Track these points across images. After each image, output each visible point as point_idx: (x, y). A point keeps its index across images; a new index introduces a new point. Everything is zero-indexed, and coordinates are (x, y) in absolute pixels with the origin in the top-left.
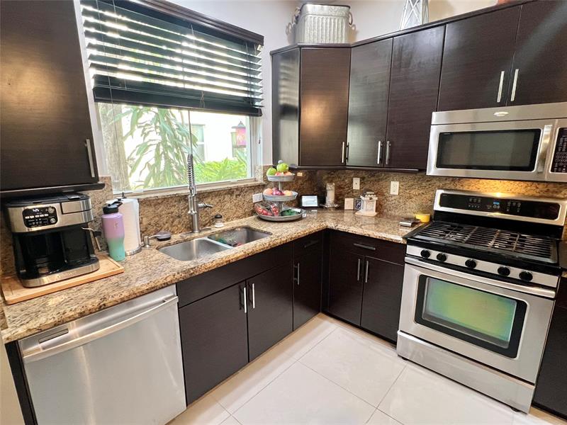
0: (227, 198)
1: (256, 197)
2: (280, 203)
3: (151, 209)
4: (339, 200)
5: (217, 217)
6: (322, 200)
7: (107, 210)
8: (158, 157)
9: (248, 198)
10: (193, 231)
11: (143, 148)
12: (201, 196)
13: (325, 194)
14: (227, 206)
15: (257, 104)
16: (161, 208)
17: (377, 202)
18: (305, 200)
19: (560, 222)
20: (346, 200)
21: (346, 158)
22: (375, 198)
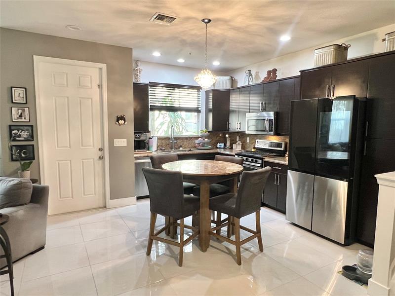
0: (185, 140)
1: (197, 142)
3: (161, 141)
4: (231, 145)
5: (181, 146)
6: (225, 145)
7: (150, 138)
8: (168, 128)
9: (193, 142)
10: (172, 149)
11: (162, 124)
12: (176, 138)
13: (226, 143)
14: (185, 143)
15: (200, 109)
16: (164, 141)
17: (242, 145)
18: (218, 144)
19: (282, 149)
20: (234, 145)
21: (229, 128)
22: (241, 143)
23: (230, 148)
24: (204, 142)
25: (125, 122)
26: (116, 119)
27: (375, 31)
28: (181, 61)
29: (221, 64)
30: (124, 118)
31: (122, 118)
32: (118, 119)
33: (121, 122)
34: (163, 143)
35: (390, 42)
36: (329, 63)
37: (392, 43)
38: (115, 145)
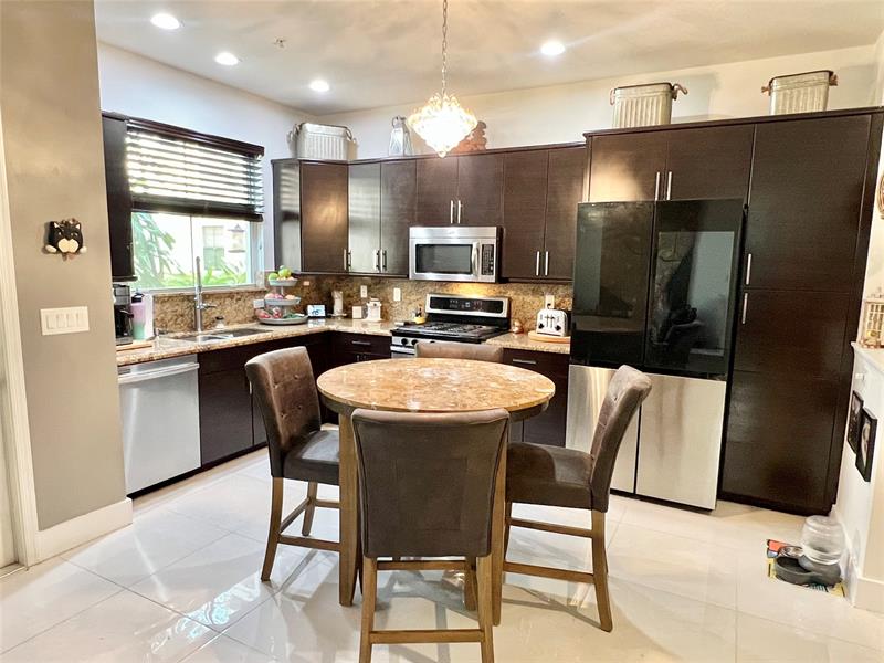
0: (228, 301)
1: (258, 303)
2: (283, 307)
3: (161, 306)
4: (347, 309)
5: (218, 319)
6: (329, 310)
7: (134, 301)
9: (248, 303)
13: (333, 304)
14: (228, 309)
15: (258, 210)
16: (167, 305)
17: (382, 307)
18: (310, 309)
19: (504, 314)
20: (354, 308)
21: (348, 265)
22: (379, 304)
23: (345, 317)
24: (283, 303)
25: (80, 246)
26: (42, 233)
27: (712, 68)
28: (226, 59)
29: (331, 88)
30: (79, 232)
31: (70, 230)
32: (54, 235)
33: (67, 245)
34: (165, 313)
35: (785, 94)
36: (653, 124)
37: (788, 97)
38: (45, 332)
